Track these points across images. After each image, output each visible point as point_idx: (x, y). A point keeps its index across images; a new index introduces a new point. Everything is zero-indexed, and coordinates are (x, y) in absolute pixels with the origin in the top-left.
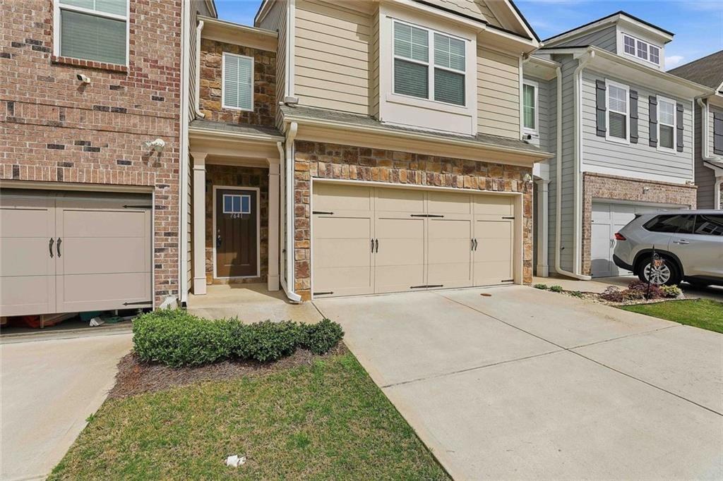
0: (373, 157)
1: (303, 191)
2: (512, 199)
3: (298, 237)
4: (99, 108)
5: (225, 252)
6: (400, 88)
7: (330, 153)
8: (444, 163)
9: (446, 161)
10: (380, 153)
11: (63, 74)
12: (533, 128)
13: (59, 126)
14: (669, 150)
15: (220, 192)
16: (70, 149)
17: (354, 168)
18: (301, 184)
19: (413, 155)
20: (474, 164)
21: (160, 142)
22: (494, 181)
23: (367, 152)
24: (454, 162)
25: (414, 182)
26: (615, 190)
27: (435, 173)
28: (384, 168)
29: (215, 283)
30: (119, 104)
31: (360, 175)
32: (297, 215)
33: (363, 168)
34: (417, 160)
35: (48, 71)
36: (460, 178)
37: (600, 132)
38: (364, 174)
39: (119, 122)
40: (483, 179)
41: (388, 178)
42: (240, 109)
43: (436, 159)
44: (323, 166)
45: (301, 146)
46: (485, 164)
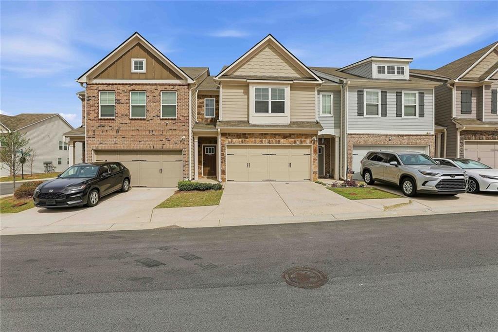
0: (247, 136)
1: (223, 148)
2: (309, 147)
3: (222, 162)
4: (170, 130)
5: (206, 167)
6: (257, 110)
7: (232, 136)
8: (274, 135)
9: (275, 135)
10: (249, 134)
11: (163, 122)
12: (330, 113)
13: (162, 135)
14: (414, 117)
15: (204, 147)
16: (164, 140)
17: (240, 140)
18: (223, 146)
19: (262, 134)
20: (288, 135)
21: (184, 137)
22: (298, 141)
23: (245, 134)
24: (279, 135)
25: (262, 143)
26: (368, 140)
27: (271, 140)
28: (251, 139)
29: (202, 177)
30: (175, 128)
31: (242, 142)
32: (221, 156)
33: (244, 140)
34: (264, 135)
35: (159, 122)
36: (282, 140)
37: (360, 114)
38: (244, 141)
39: (175, 132)
40: (293, 140)
41: (252, 142)
42: (210, 117)
43: (272, 134)
44: (230, 140)
45: (223, 135)
46: (293, 134)
